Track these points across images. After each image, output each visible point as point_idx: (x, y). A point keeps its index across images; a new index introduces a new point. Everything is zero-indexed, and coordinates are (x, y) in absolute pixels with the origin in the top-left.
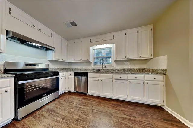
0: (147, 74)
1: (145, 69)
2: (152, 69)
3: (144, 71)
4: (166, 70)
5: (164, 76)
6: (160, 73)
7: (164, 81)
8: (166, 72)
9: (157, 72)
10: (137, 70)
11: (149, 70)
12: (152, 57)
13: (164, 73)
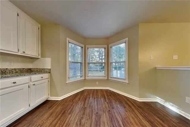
0: (34, 74)
1: (31, 69)
2: (40, 69)
3: (30, 71)
4: (50, 69)
5: (49, 74)
6: (46, 72)
7: (49, 78)
8: (50, 71)
9: (44, 71)
10: (18, 70)
11: (36, 70)
12: (40, 57)
13: (49, 71)
